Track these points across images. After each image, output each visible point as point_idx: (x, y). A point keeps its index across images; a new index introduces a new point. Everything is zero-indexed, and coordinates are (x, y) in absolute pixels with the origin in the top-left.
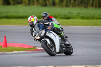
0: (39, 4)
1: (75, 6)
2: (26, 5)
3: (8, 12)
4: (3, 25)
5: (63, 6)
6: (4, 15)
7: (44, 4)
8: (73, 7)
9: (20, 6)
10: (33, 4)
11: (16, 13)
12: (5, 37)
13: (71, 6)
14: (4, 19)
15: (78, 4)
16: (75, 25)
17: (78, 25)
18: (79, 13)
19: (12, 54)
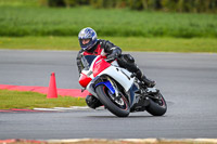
0: (127, 5)
1: (204, 11)
2: (98, 8)
3: (59, 23)
4: (48, 51)
5: (178, 11)
6: (51, 28)
7: (138, 5)
8: (199, 11)
9: (85, 9)
10: (114, 6)
11: (76, 23)
12: (54, 75)
13: (195, 10)
14: (52, 38)
15: (210, 7)
16: (204, 51)
17: (209, 51)
18: (212, 26)
19: (67, 111)
